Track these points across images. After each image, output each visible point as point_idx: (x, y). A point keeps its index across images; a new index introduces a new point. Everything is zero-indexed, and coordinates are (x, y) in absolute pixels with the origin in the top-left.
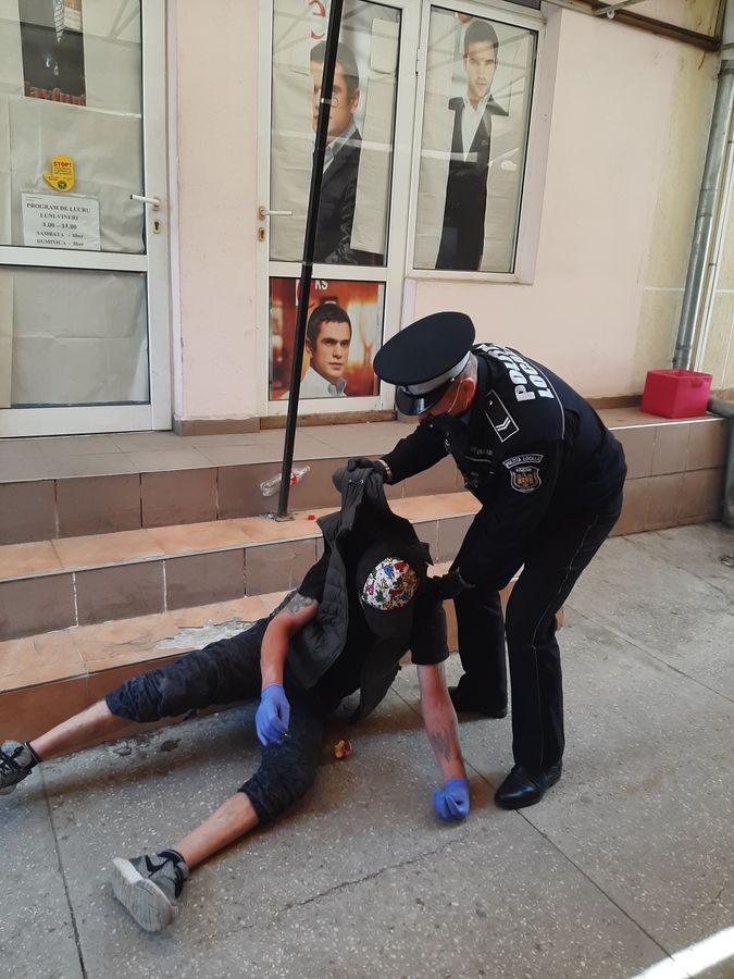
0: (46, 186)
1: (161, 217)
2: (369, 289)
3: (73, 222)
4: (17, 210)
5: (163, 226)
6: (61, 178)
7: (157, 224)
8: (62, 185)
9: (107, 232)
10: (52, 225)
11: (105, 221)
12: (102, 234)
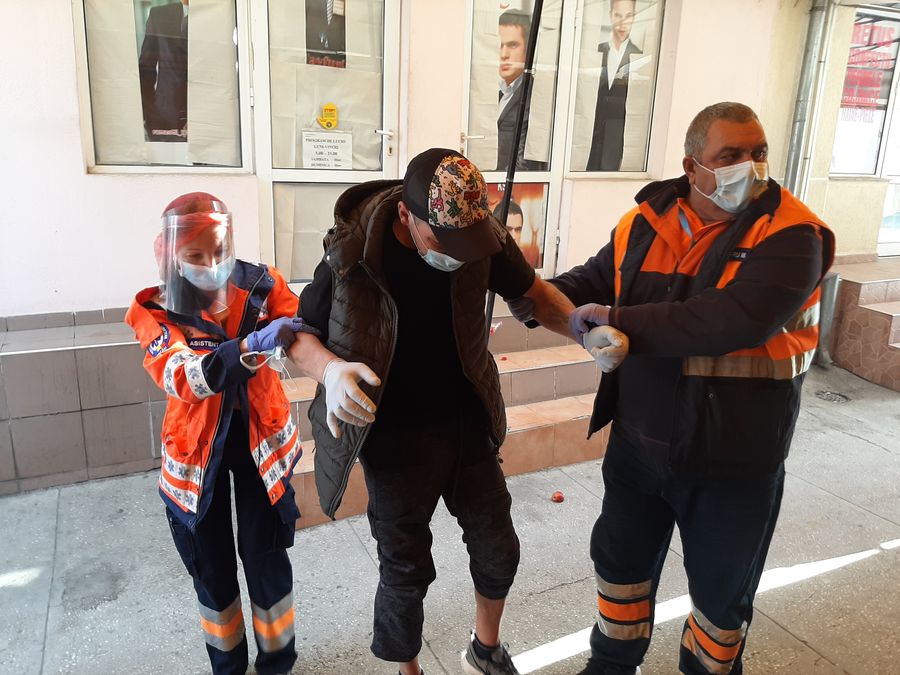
0: (318, 126)
1: (394, 145)
2: (536, 188)
3: (336, 151)
4: (299, 144)
5: (395, 151)
6: (329, 119)
7: (391, 149)
9: (357, 156)
10: (322, 153)
11: (356, 149)
12: (353, 157)
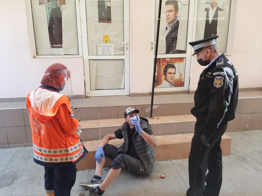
0: (103, 42)
1: (128, 46)
2: (181, 59)
3: (109, 49)
4: (97, 47)
5: (128, 48)
6: (106, 40)
7: (127, 48)
8: (106, 41)
9: (116, 51)
10: (104, 50)
11: (115, 48)
